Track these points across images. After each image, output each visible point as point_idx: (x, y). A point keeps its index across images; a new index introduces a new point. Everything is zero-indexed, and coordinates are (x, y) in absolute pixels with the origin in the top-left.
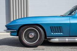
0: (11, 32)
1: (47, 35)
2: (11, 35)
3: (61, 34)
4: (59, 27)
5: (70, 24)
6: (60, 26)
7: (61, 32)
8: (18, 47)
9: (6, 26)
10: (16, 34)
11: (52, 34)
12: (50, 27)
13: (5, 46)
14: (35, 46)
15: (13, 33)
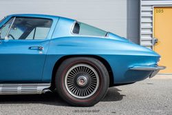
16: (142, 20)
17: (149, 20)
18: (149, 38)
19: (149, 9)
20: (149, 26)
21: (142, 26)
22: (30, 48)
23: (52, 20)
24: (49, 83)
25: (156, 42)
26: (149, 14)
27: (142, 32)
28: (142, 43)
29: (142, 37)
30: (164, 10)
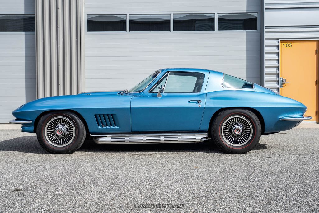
0: (23, 124)
1: (91, 130)
2: (23, 130)
3: (116, 127)
4: (112, 115)
5: (131, 109)
6: (113, 113)
7: (115, 125)
8: (36, 154)
9: (14, 114)
10: (32, 128)
11: (100, 127)
12: (95, 115)
13: (16, 153)
14: (68, 151)
15: (27, 127)
16: (266, 56)
17: (275, 56)
18: (274, 78)
19: (275, 43)
20: (274, 63)
21: (266, 63)
22: (189, 101)
23: (203, 74)
24: (205, 132)
25: (283, 82)
26: (274, 49)
27: (266, 71)
28: (266, 85)
29: (266, 78)
30: (293, 44)
